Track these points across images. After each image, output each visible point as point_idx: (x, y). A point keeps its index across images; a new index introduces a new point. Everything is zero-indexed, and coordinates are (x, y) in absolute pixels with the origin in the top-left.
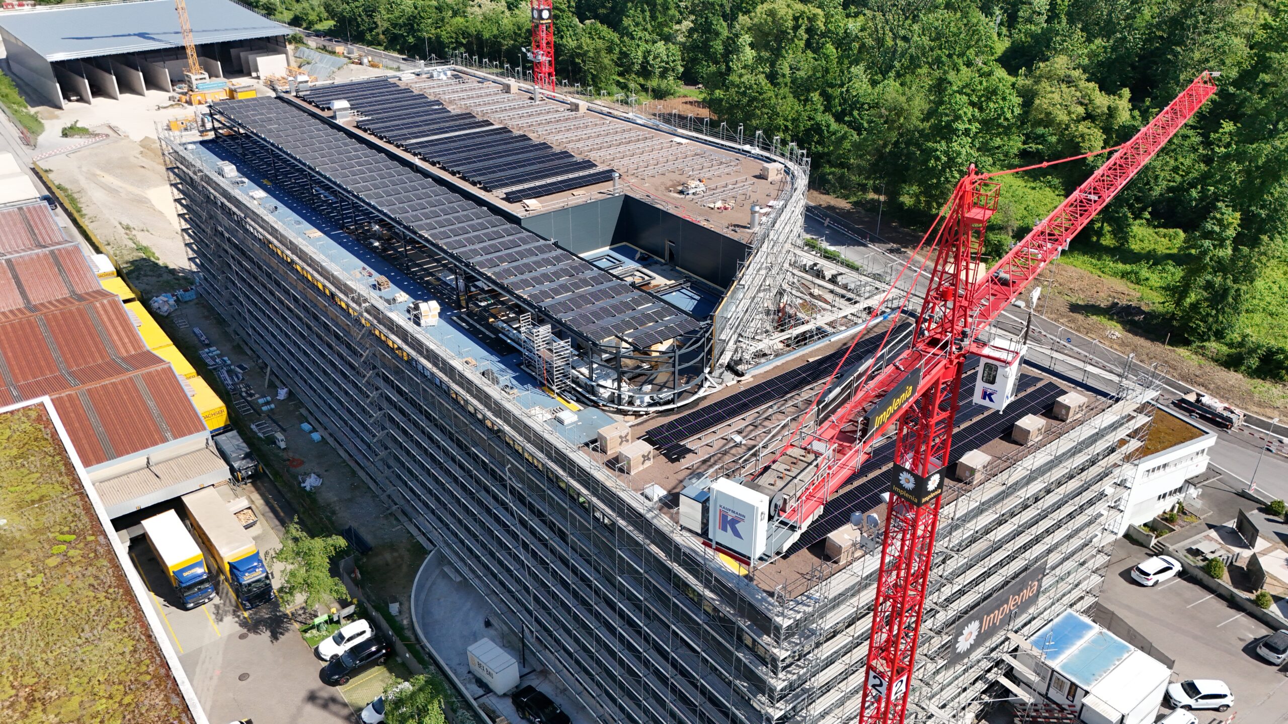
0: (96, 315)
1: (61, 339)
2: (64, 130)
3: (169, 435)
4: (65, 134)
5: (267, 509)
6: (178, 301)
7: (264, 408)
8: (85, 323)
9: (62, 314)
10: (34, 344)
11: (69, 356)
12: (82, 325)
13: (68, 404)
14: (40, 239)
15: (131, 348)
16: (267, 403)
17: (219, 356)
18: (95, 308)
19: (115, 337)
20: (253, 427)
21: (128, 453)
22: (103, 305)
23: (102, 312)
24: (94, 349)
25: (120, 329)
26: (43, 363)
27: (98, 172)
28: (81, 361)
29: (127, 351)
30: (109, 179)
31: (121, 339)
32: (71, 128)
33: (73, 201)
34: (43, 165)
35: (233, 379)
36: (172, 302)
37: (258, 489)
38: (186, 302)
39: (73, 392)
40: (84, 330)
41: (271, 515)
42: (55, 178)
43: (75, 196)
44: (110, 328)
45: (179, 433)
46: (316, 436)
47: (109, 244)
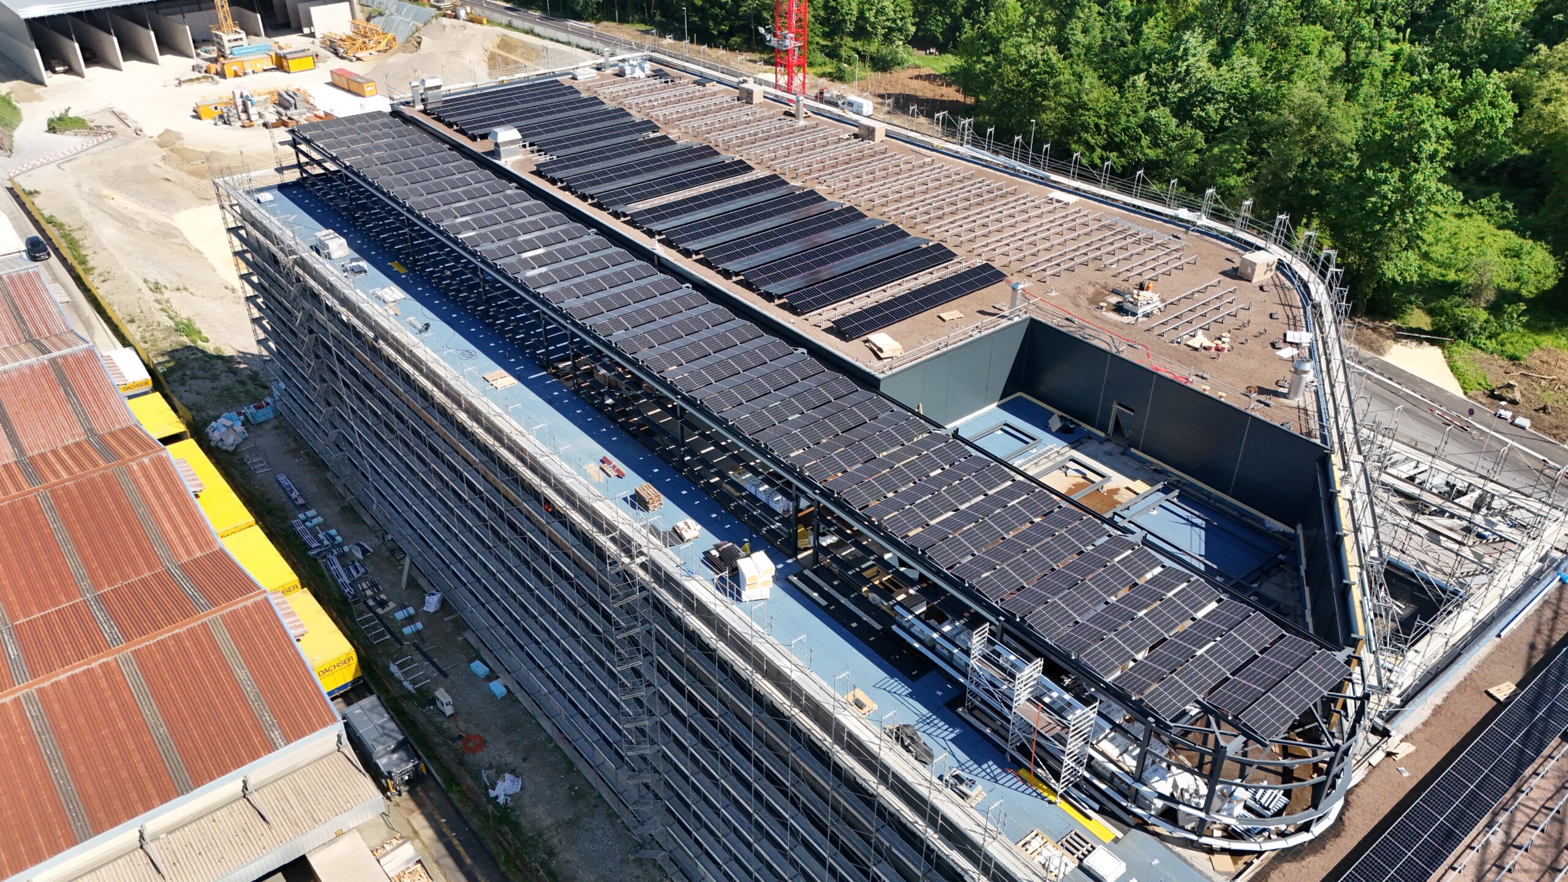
0: (133, 486)
1: (80, 534)
2: (51, 122)
3: (276, 735)
4: (52, 129)
5: (442, 850)
6: (246, 423)
7: (407, 630)
8: (116, 500)
9: (79, 486)
10: (37, 544)
11: (95, 565)
12: (112, 507)
13: (104, 684)
14: (32, 330)
15: (193, 545)
16: (410, 620)
17: (324, 526)
18: (131, 472)
19: (168, 527)
20: (394, 668)
21: (212, 779)
22: (142, 466)
23: (143, 480)
24: (134, 550)
25: (174, 510)
26: (54, 582)
27: (106, 192)
28: (115, 574)
29: (189, 552)
30: (122, 202)
31: (176, 529)
32: (60, 119)
33: (73, 244)
34: (26, 183)
35: (350, 575)
36: (239, 427)
37: (420, 805)
38: (260, 424)
39: (110, 659)
40: (117, 515)
41: (449, 862)
42: (44, 205)
43: (76, 235)
44: (158, 508)
45: (295, 732)
46: (497, 688)
47: (132, 321)
